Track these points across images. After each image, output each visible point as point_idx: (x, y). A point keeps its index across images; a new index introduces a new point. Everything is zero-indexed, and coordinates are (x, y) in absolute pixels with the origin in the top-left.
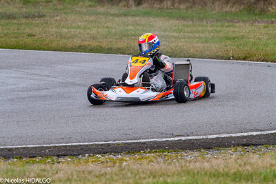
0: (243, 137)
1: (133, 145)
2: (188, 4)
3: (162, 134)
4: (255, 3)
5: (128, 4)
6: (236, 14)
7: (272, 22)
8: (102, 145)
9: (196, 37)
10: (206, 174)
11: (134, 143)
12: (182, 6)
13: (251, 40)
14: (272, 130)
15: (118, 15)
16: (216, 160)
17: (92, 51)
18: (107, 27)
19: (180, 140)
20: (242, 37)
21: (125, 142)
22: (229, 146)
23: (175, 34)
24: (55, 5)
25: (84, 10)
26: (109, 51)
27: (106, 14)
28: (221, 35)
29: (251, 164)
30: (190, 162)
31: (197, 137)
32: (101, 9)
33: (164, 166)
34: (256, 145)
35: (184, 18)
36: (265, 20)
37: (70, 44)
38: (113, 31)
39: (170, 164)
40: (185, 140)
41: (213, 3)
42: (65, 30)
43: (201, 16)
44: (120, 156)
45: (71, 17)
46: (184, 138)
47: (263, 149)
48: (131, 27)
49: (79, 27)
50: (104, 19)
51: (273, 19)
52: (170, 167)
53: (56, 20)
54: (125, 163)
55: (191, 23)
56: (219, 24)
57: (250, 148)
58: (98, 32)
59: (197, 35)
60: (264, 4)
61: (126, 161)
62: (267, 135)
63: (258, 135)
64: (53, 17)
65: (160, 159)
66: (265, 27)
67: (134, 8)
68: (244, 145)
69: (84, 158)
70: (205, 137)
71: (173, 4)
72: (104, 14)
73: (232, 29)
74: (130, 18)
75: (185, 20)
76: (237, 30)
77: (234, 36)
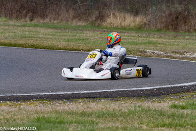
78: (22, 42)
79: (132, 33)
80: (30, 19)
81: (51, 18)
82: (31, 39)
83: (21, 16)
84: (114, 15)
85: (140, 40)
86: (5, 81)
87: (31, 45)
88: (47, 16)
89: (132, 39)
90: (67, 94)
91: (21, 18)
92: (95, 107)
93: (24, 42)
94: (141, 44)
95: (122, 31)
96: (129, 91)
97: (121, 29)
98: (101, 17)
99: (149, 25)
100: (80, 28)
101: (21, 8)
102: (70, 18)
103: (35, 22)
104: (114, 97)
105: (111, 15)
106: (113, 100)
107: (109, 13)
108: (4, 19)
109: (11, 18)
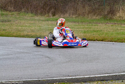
0: (101, 77)
1: (51, 81)
2: (76, 15)
3: (64, 75)
4: (107, 15)
5: (49, 15)
6: (98, 20)
7: (115, 24)
8: (36, 80)
9: (80, 31)
11: (51, 80)
12: (74, 16)
13: (105, 32)
14: (114, 73)
15: (44, 21)
17: (32, 37)
18: (39, 26)
19: (72, 78)
20: (101, 31)
21: (47, 79)
22: (95, 81)
24: (15, 16)
25: (29, 18)
27: (39, 20)
28: (92, 29)
31: (80, 77)
32: (37, 18)
34: (107, 80)
35: (74, 22)
36: (112, 22)
37: (22, 34)
38: (42, 28)
40: (74, 78)
41: (88, 15)
42: (20, 28)
43: (82, 21)
45: (23, 22)
46: (74, 77)
47: (110, 82)
48: (50, 26)
49: (26, 26)
50: (38, 22)
51: (115, 22)
53: (16, 23)
55: (77, 24)
56: (91, 24)
57: (104, 82)
58: (35, 28)
59: (80, 30)
60: (112, 15)
62: (112, 76)
63: (108, 76)
64: (15, 21)
66: (111, 26)
67: (52, 17)
68: (101, 80)
70: (83, 77)
71: (70, 15)
73: (96, 27)
74: (50, 22)
76: (99, 27)
77: (97, 30)
80: (52, 14)
81: (70, 13)
83: (45, 12)
86: (32, 68)
88: (66, 12)
90: (84, 77)
91: (45, 14)
98: (112, 12)
100: (95, 22)
101: (44, 5)
102: (86, 13)
103: (57, 16)
104: (123, 79)
105: (121, 10)
106: (123, 82)
107: (119, 8)
108: (30, 15)
109: (36, 14)
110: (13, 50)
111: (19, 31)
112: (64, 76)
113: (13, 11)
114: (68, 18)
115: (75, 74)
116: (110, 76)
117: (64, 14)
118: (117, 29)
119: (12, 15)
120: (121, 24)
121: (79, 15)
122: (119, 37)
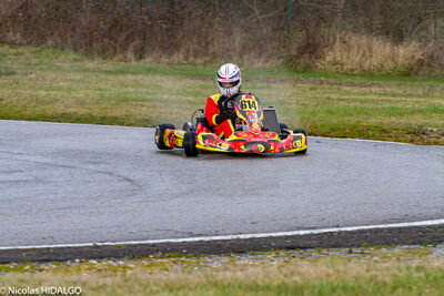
0: (287, 237)
2: (207, 58)
3: (177, 232)
4: (298, 57)
5: (126, 57)
6: (271, 71)
7: (321, 83)
10: (240, 287)
11: (141, 245)
12: (199, 61)
14: (325, 228)
15: (108, 72)
16: (253, 269)
17: (79, 120)
18: (99, 89)
19: (202, 241)
21: (128, 243)
22: (268, 249)
23: (190, 98)
24: (27, 59)
25: (67, 65)
26: (103, 121)
27: (97, 71)
29: (300, 273)
30: (217, 270)
31: (224, 238)
32: (90, 65)
33: (183, 276)
34: (305, 248)
36: (311, 79)
37: (49, 110)
38: (107, 93)
39: (190, 273)
40: (208, 242)
41: (240, 56)
42: (43, 93)
44: (121, 262)
45: (51, 75)
46: (207, 239)
47: (314, 253)
48: (131, 89)
49: (60, 89)
50: (94, 77)
51: (322, 78)
52: (191, 277)
53: (30, 79)
54: (129, 272)
57: (296, 253)
58: (87, 95)
60: (310, 57)
61: (131, 269)
62: (318, 234)
63: (305, 235)
64: (26, 74)
65: (175, 267)
66: (311, 89)
67: (134, 63)
68: (288, 248)
69: (73, 265)
70: (235, 237)
71: (186, 58)
72: (94, 71)
74: (129, 77)
75: (204, 80)
76: (274, 92)
78: (118, 112)
79: (389, 86)
80: (136, 54)
81: (188, 51)
82: (142, 105)
83: (115, 48)
84: (345, 42)
85: (411, 103)
86: (82, 211)
87: (144, 120)
88: (177, 47)
89: (389, 101)
91: (115, 53)
92: (312, 271)
93: (124, 113)
94: (413, 112)
95: (363, 80)
96: (390, 230)
97: (362, 76)
98: (312, 49)
99: (429, 65)
100: (261, 76)
101: (113, 27)
102: (234, 50)
103: (148, 61)
104: (352, 246)
105: (337, 44)
106: (351, 252)
107: (331, 38)
108: (72, 56)
109: (89, 54)
110: (24, 158)
111: (40, 101)
112: (177, 234)
113: (20, 45)
114: (183, 67)
115: (209, 229)
116: (312, 235)
117: (171, 54)
118: (328, 99)
119: (16, 54)
120: (340, 85)
121: (214, 57)
122: (334, 121)
